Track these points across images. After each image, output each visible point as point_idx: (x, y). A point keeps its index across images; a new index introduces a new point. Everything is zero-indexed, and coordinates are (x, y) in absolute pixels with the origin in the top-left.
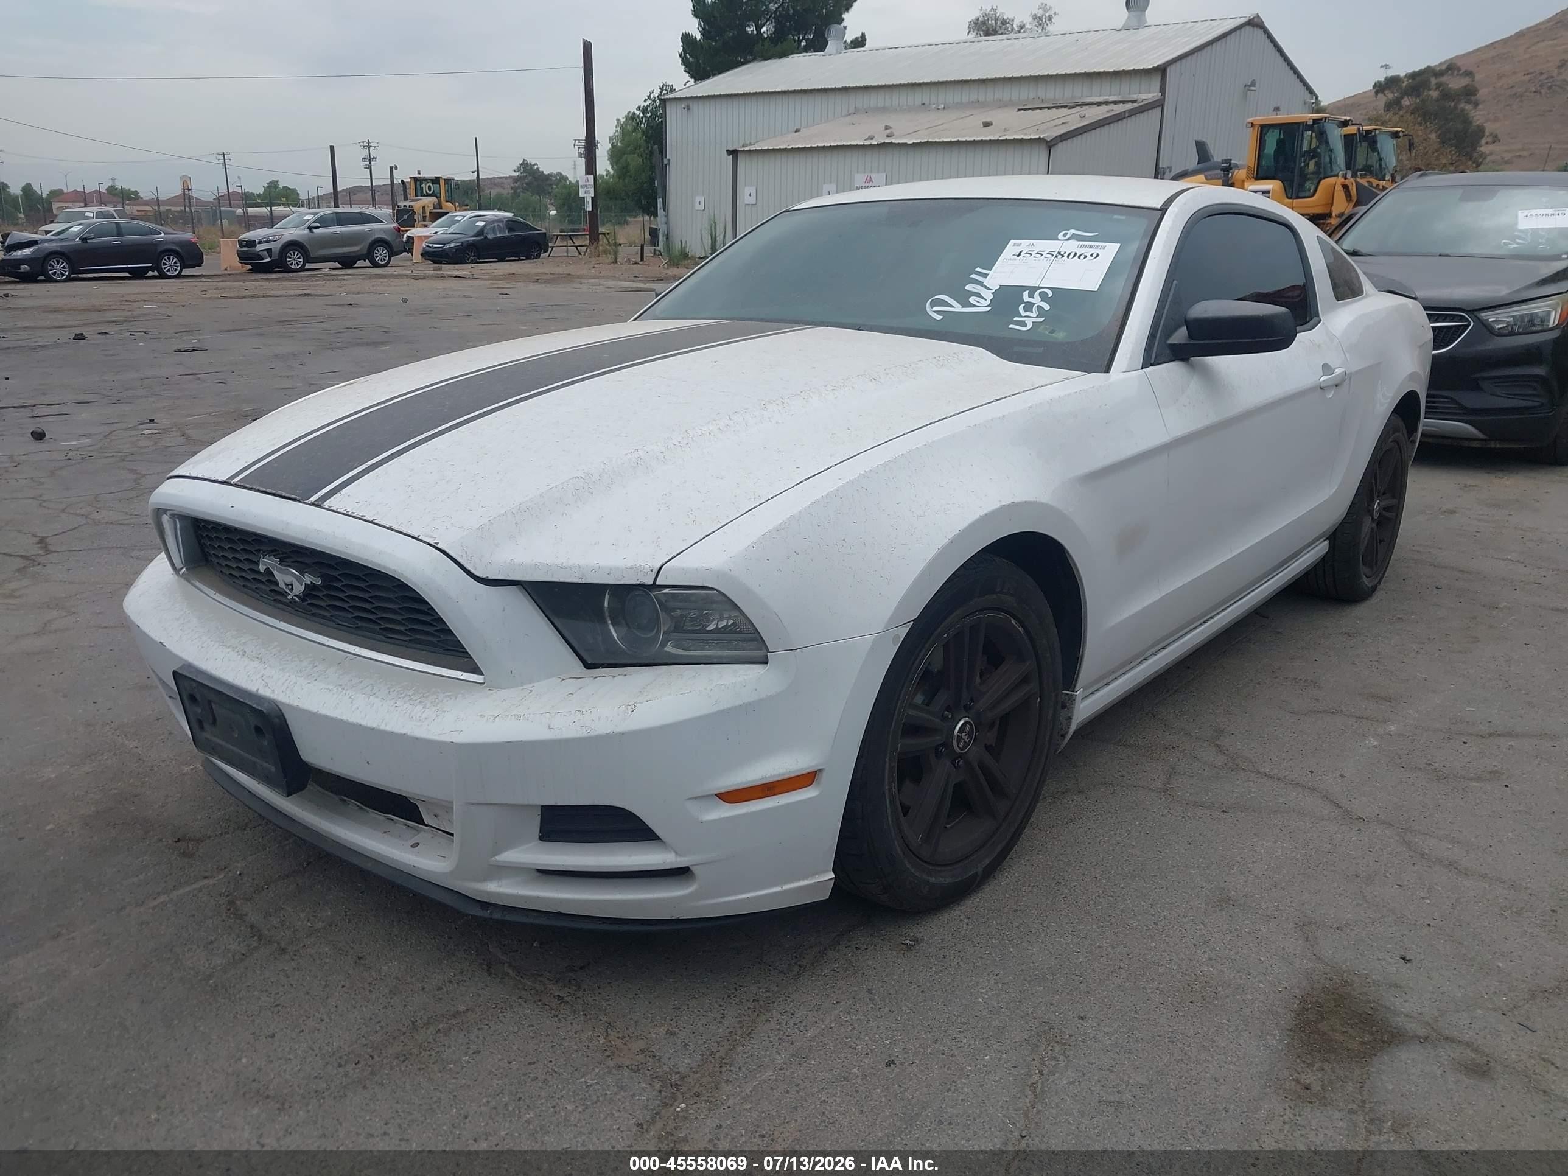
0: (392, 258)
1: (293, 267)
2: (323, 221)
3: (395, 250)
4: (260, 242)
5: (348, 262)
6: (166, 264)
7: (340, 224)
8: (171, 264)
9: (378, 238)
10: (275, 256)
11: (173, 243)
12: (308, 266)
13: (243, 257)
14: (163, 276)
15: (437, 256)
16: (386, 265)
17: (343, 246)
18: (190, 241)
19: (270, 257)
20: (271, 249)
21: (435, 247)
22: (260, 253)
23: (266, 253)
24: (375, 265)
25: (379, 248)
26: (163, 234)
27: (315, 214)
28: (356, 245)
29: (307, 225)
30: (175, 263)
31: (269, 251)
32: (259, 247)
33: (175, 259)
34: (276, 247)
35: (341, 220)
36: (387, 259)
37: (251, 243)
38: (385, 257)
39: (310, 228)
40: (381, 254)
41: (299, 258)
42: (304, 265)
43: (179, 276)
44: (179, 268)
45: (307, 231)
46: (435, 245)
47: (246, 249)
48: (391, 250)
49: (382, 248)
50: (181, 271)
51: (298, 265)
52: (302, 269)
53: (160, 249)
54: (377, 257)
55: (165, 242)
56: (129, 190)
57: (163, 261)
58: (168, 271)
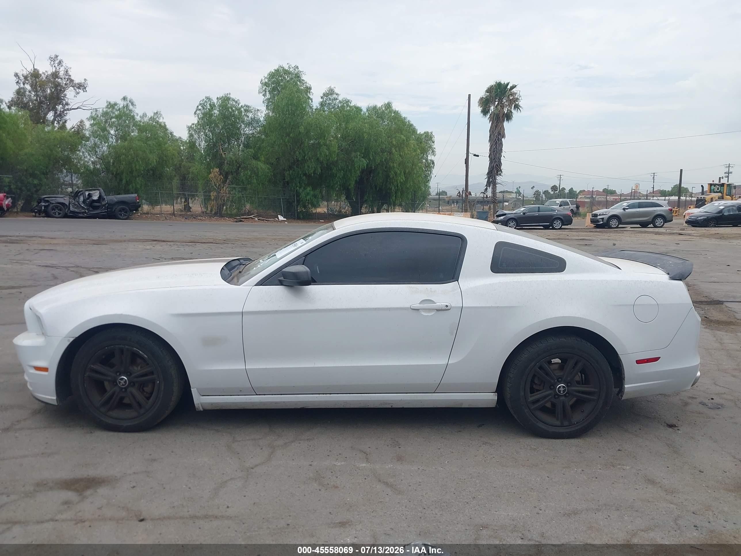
0: (665, 224)
1: (612, 226)
2: (631, 206)
3: (668, 219)
4: (600, 215)
5: (644, 225)
6: (555, 224)
7: (639, 207)
8: (557, 224)
9: (659, 214)
10: (605, 221)
11: (561, 215)
12: (620, 226)
13: (592, 221)
14: (554, 229)
15: (694, 223)
16: (661, 227)
17: (639, 217)
18: (568, 214)
19: (603, 222)
20: (603, 218)
21: (693, 219)
22: (599, 220)
23: (601, 220)
24: (655, 227)
25: (658, 219)
26: (557, 211)
27: (628, 203)
28: (647, 217)
29: (623, 208)
30: (560, 223)
31: (603, 219)
32: (599, 217)
33: (560, 222)
34: (606, 217)
35: (640, 205)
36: (662, 224)
37: (596, 215)
38: (662, 223)
39: (624, 209)
40: (659, 222)
41: (616, 222)
42: (618, 225)
43: (560, 229)
44: (560, 225)
45: (622, 211)
46: (692, 218)
47: (594, 218)
48: (665, 219)
49: (660, 219)
50: (561, 226)
51: (615, 225)
52: (617, 227)
53: (554, 218)
54: (657, 223)
55: (557, 215)
56: (612, 190)
57: (555, 222)
58: (556, 226)
